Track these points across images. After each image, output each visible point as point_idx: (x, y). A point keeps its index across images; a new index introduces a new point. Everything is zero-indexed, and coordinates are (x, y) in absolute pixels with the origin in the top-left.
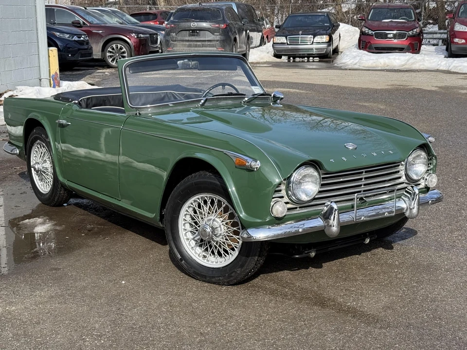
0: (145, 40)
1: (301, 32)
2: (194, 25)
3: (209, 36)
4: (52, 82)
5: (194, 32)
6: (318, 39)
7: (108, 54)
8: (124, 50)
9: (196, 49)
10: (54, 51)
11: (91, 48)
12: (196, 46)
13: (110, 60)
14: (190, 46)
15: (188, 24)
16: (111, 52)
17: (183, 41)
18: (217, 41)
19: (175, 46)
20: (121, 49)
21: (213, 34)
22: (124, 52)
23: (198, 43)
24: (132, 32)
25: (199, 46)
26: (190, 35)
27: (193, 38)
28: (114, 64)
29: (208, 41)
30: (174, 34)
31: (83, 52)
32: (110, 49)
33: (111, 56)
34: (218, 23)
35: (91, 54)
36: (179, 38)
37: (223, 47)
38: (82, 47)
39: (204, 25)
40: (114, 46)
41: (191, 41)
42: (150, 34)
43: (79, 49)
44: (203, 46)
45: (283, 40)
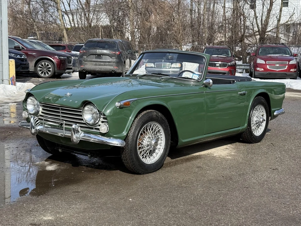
0: (64, 60)
1: (163, 61)
2: (99, 51)
3: (109, 59)
5: (99, 56)
6: (174, 65)
7: (39, 69)
8: (50, 66)
9: (100, 67)
10: (13, 62)
11: (28, 64)
12: (100, 65)
13: (40, 73)
14: (96, 65)
15: (95, 50)
16: (40, 67)
17: (91, 61)
18: (114, 62)
19: (86, 64)
20: (48, 65)
21: (111, 58)
22: (50, 68)
23: (102, 63)
24: (55, 55)
25: (102, 65)
26: (96, 58)
27: (98, 60)
28: (43, 75)
29: (108, 62)
30: (85, 57)
32: (40, 66)
33: (41, 70)
34: (115, 51)
35: (28, 68)
36: (89, 60)
37: (118, 66)
38: (23, 63)
39: (105, 51)
40: (43, 63)
41: (97, 62)
42: (67, 57)
43: (21, 64)
44: (105, 65)
45: (152, 65)
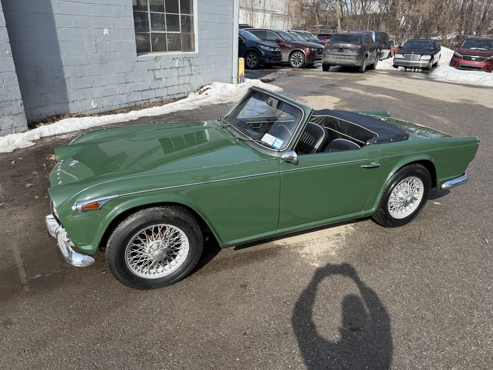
0: (314, 52)
1: (413, 52)
2: (341, 45)
3: (350, 53)
4: (239, 79)
5: (341, 49)
6: (424, 57)
7: (292, 59)
8: (301, 57)
9: (340, 60)
10: (242, 60)
11: (282, 56)
12: (341, 58)
13: (292, 63)
14: (337, 58)
15: (338, 44)
16: (294, 58)
17: (333, 54)
18: (354, 56)
19: (328, 57)
20: (300, 56)
21: (352, 52)
22: (301, 59)
23: (342, 57)
24: (307, 47)
25: (342, 58)
26: (338, 51)
27: (340, 53)
28: (294, 65)
29: (349, 55)
30: (329, 50)
31: (275, 58)
32: (293, 57)
33: (293, 61)
34: (357, 45)
35: (281, 59)
36: (331, 53)
37: (358, 60)
38: (275, 55)
39: (349, 45)
40: (296, 55)
41: (338, 55)
42: (318, 49)
43: (273, 56)
44: (345, 58)
45: (401, 56)
